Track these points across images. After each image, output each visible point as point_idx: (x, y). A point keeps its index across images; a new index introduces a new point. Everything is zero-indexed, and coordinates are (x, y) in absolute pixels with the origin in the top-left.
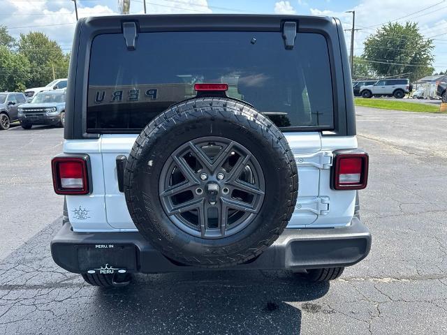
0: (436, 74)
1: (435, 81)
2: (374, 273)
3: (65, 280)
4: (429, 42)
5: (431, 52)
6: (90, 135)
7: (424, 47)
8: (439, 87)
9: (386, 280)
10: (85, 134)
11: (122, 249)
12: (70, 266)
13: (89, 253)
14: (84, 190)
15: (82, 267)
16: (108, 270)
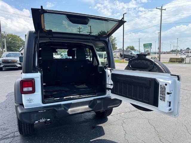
0: (118, 49)
1: (118, 52)
2: (119, 113)
3: (3, 137)
4: (115, 38)
5: (116, 42)
7: (113, 40)
8: (120, 54)
10: (33, 71)
11: (49, 112)
12: (27, 121)
13: (35, 115)
14: (33, 91)
15: (33, 121)
16: (43, 120)
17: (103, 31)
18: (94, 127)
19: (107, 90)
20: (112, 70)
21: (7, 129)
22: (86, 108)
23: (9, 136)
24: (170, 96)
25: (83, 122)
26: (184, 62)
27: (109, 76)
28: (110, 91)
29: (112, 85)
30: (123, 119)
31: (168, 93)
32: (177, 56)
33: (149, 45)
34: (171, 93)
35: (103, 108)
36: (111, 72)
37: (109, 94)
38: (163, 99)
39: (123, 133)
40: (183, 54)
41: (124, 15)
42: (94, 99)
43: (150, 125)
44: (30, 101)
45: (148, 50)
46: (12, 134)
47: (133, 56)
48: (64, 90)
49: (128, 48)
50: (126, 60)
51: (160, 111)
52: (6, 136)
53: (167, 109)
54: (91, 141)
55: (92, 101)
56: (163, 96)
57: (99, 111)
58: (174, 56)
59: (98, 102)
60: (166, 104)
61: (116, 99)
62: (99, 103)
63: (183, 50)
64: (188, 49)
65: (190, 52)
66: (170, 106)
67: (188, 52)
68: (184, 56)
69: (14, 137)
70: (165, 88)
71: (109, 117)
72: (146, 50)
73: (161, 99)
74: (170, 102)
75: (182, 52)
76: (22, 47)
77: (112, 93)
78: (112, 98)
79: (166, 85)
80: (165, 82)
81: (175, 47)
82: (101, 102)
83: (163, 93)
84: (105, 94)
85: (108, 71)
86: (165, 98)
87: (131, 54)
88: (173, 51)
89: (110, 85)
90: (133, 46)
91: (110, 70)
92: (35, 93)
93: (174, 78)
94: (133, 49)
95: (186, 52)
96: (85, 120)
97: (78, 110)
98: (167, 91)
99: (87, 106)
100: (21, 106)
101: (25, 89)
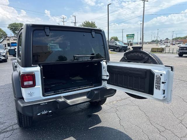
2: (111, 101)
3: (2, 131)
6: (34, 65)
9: (115, 102)
10: (32, 65)
11: (50, 104)
12: (30, 114)
13: (37, 108)
14: (34, 85)
15: (35, 113)
16: (45, 112)
17: (87, 21)
18: (90, 116)
19: (103, 81)
20: (108, 62)
21: (4, 123)
22: (84, 99)
23: (8, 129)
24: (165, 85)
25: (79, 112)
26: (164, 52)
27: (105, 68)
28: (106, 82)
29: (108, 76)
30: (116, 106)
31: (163, 83)
32: (157, 46)
33: (132, 35)
34: (165, 83)
35: (100, 98)
36: (107, 64)
37: (105, 84)
38: (158, 88)
39: (118, 119)
40: (163, 44)
41: (108, 5)
42: (91, 90)
43: (140, 111)
44: (31, 94)
45: (131, 41)
46: (10, 127)
47: (117, 46)
48: (62, 83)
49: (112, 38)
50: (111, 50)
51: (155, 98)
52: (5, 129)
53: (161, 97)
54: (90, 128)
55: (90, 92)
56: (158, 85)
57: (96, 101)
58: (154, 46)
59: (96, 92)
60: (161, 92)
61: (111, 89)
62: (96, 94)
63: (162, 40)
64: (167, 39)
65: (169, 43)
66: (164, 94)
67: (167, 42)
68: (164, 46)
69: (13, 130)
70: (160, 78)
71: (103, 106)
72: (129, 41)
73: (156, 88)
74: (164, 91)
75: (162, 42)
76: (2, 38)
77: (108, 83)
78: (108, 88)
79: (161, 75)
80: (161, 73)
81: (155, 38)
82: (99, 93)
83: (158, 83)
84: (101, 84)
85: (104, 63)
86: (161, 87)
87: (116, 44)
88: (153, 42)
89: (106, 76)
90: (116, 37)
91: (106, 62)
92: (35, 87)
93: (168, 69)
94: (116, 39)
95: (165, 42)
96: (81, 109)
97: (78, 101)
98: (162, 80)
99: (85, 97)
100: (21, 100)
101: (26, 83)
